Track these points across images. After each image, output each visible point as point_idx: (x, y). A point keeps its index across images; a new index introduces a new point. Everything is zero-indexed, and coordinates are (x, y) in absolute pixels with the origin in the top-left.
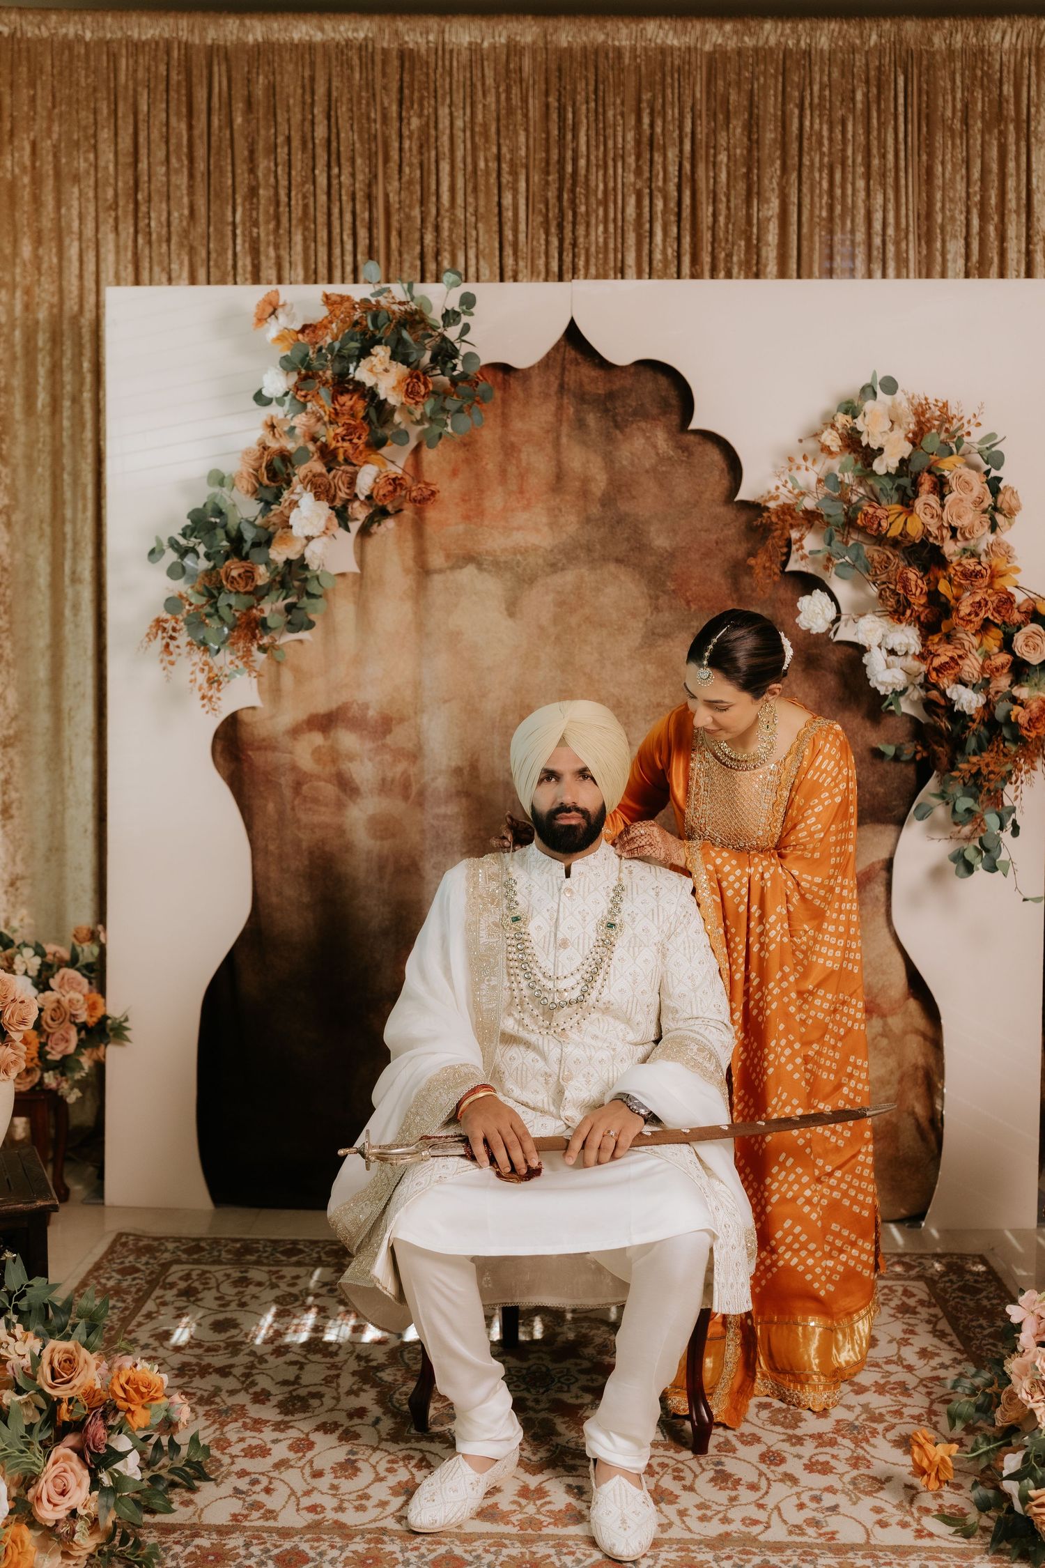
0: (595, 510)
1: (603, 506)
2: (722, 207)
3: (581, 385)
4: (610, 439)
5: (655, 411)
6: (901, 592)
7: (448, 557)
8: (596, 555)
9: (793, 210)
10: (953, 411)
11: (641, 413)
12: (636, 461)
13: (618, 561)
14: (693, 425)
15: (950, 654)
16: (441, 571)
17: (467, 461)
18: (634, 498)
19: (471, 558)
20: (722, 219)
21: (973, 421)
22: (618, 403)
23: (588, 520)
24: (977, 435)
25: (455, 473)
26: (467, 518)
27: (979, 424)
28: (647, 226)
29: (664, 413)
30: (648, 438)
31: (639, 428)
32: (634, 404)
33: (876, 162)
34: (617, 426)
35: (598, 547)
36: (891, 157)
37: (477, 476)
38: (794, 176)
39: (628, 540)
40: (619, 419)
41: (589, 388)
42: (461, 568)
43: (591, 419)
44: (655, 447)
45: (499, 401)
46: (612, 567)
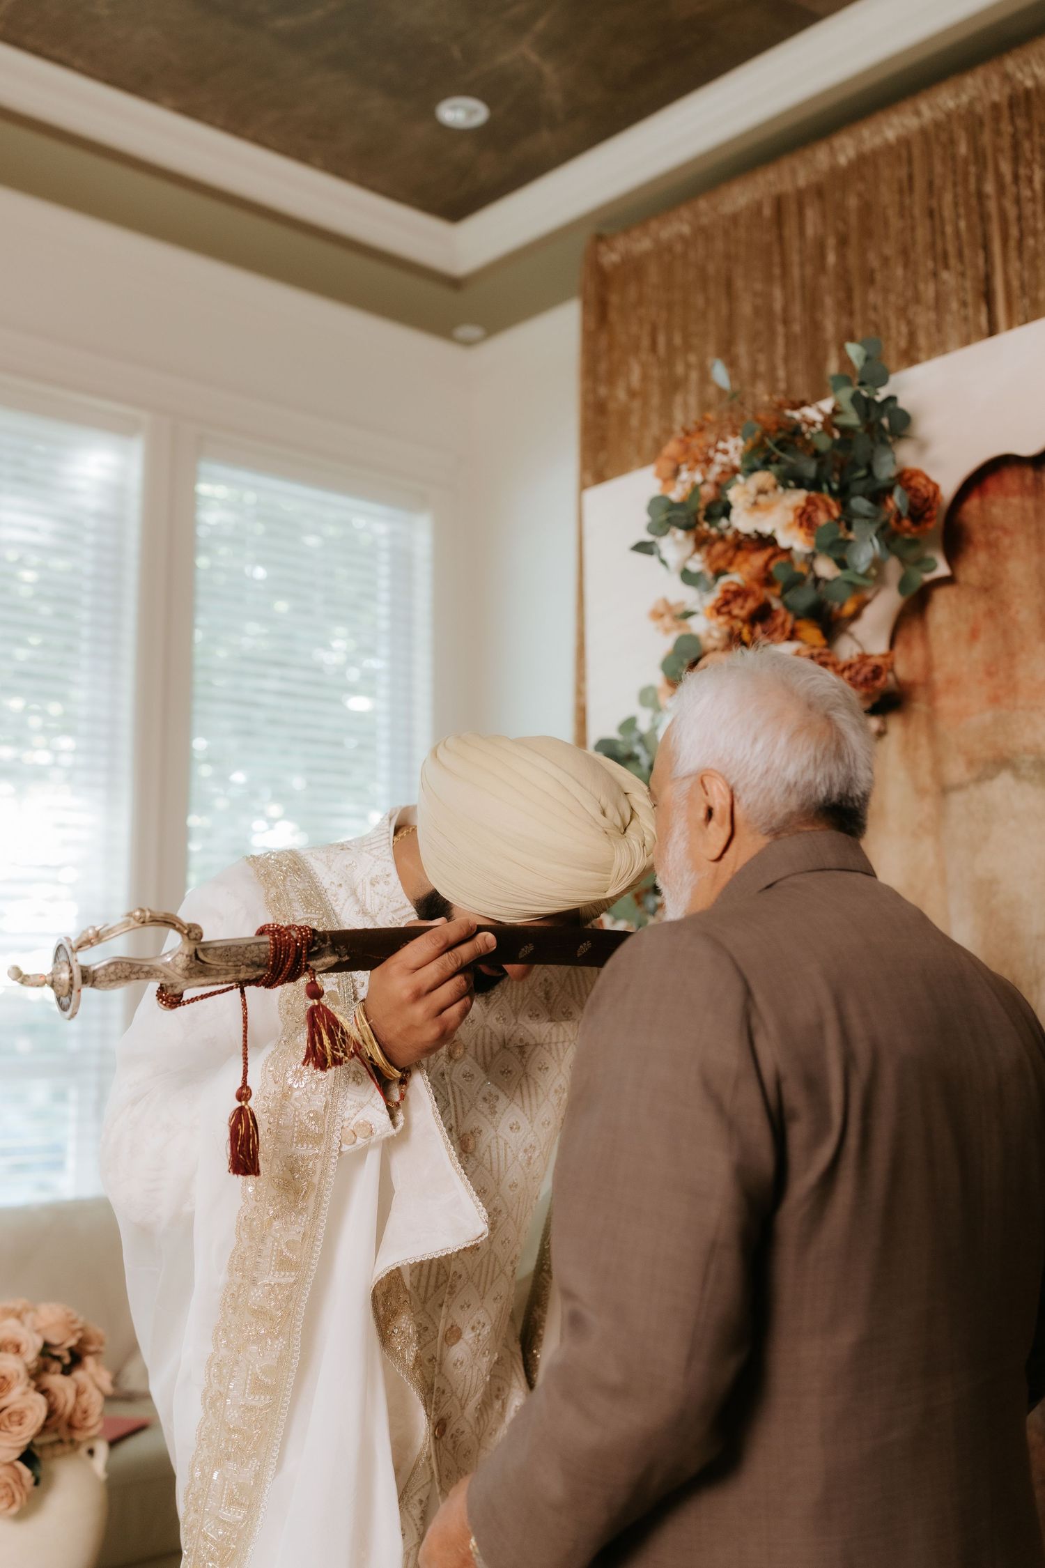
7: (970, 763)
16: (960, 787)
17: (990, 614)
19: (1003, 762)
25: (974, 635)
26: (995, 700)
37: (1005, 634)
42: (991, 778)
45: (1031, 514)
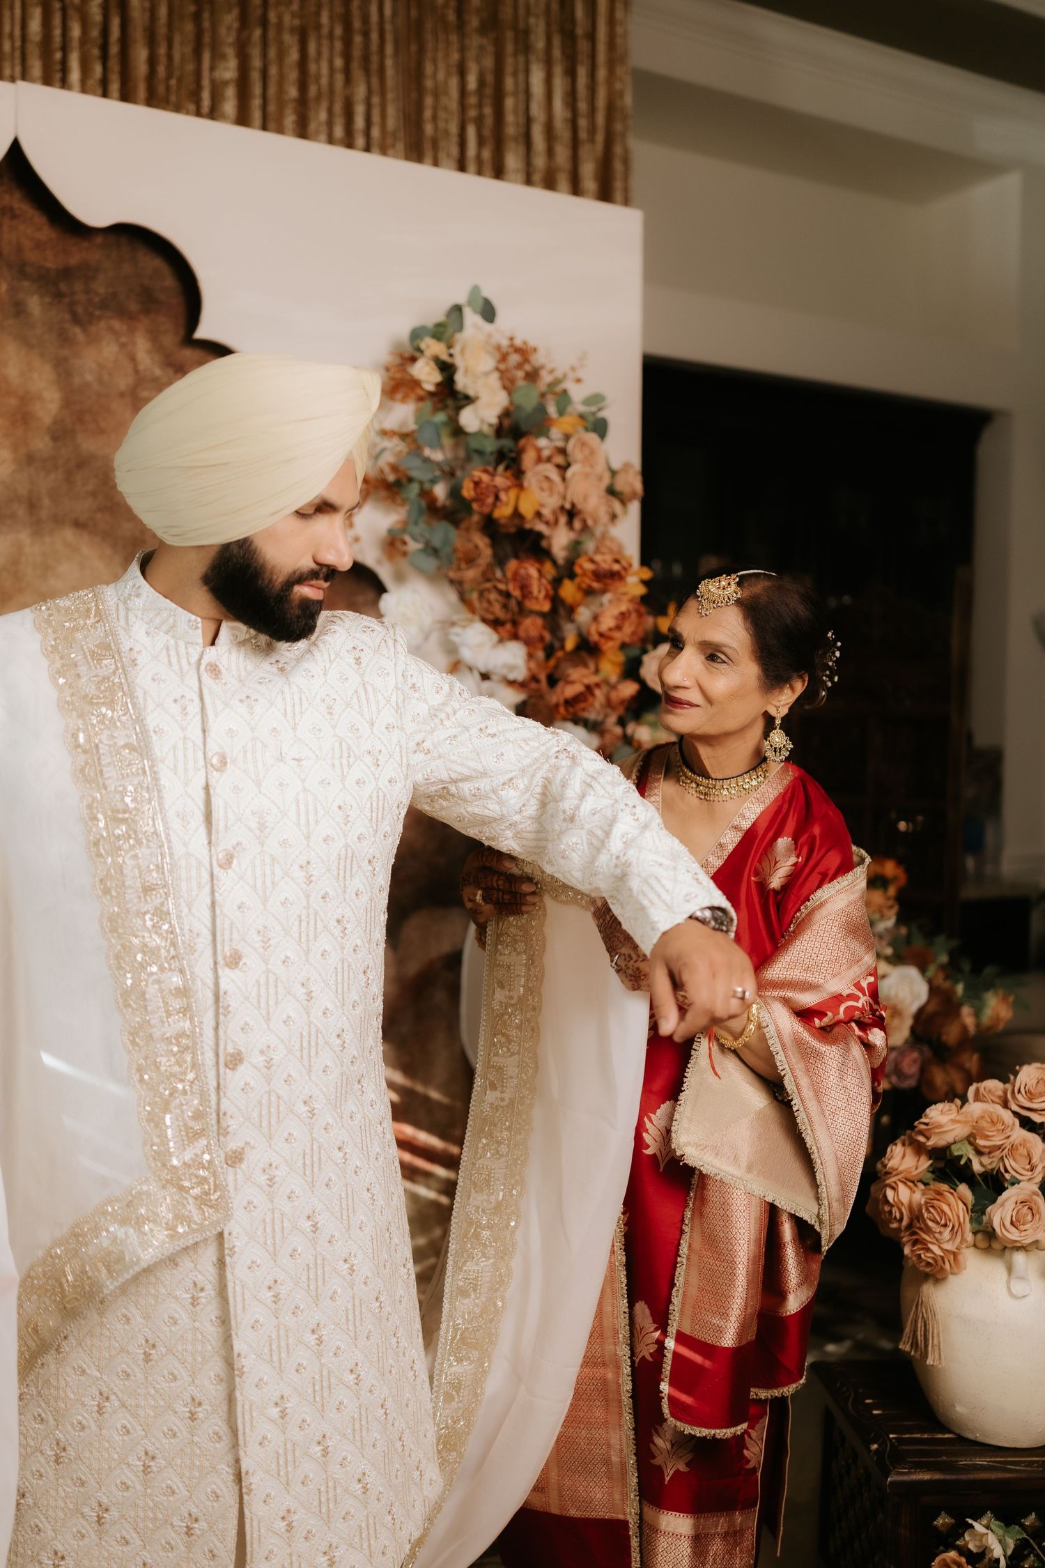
0: (41, 444)
1: (55, 438)
2: (162, 51)
3: (19, 249)
4: (65, 339)
5: (134, 306)
6: (516, 593)
8: (44, 514)
9: (255, 76)
10: (539, 359)
11: (113, 306)
12: (106, 377)
13: (78, 525)
14: (201, 333)
15: (586, 681)
18: (102, 432)
20: (161, 70)
21: (571, 375)
22: (78, 286)
23: (30, 459)
24: (578, 394)
27: (578, 381)
28: (58, 55)
29: (147, 311)
30: (123, 346)
31: (110, 329)
32: (102, 291)
33: (358, 39)
34: (76, 320)
35: (46, 502)
36: (374, 36)
38: (258, 33)
39: (94, 494)
40: (80, 309)
41: (31, 256)
43: (35, 305)
44: (133, 359)
46: (69, 534)
